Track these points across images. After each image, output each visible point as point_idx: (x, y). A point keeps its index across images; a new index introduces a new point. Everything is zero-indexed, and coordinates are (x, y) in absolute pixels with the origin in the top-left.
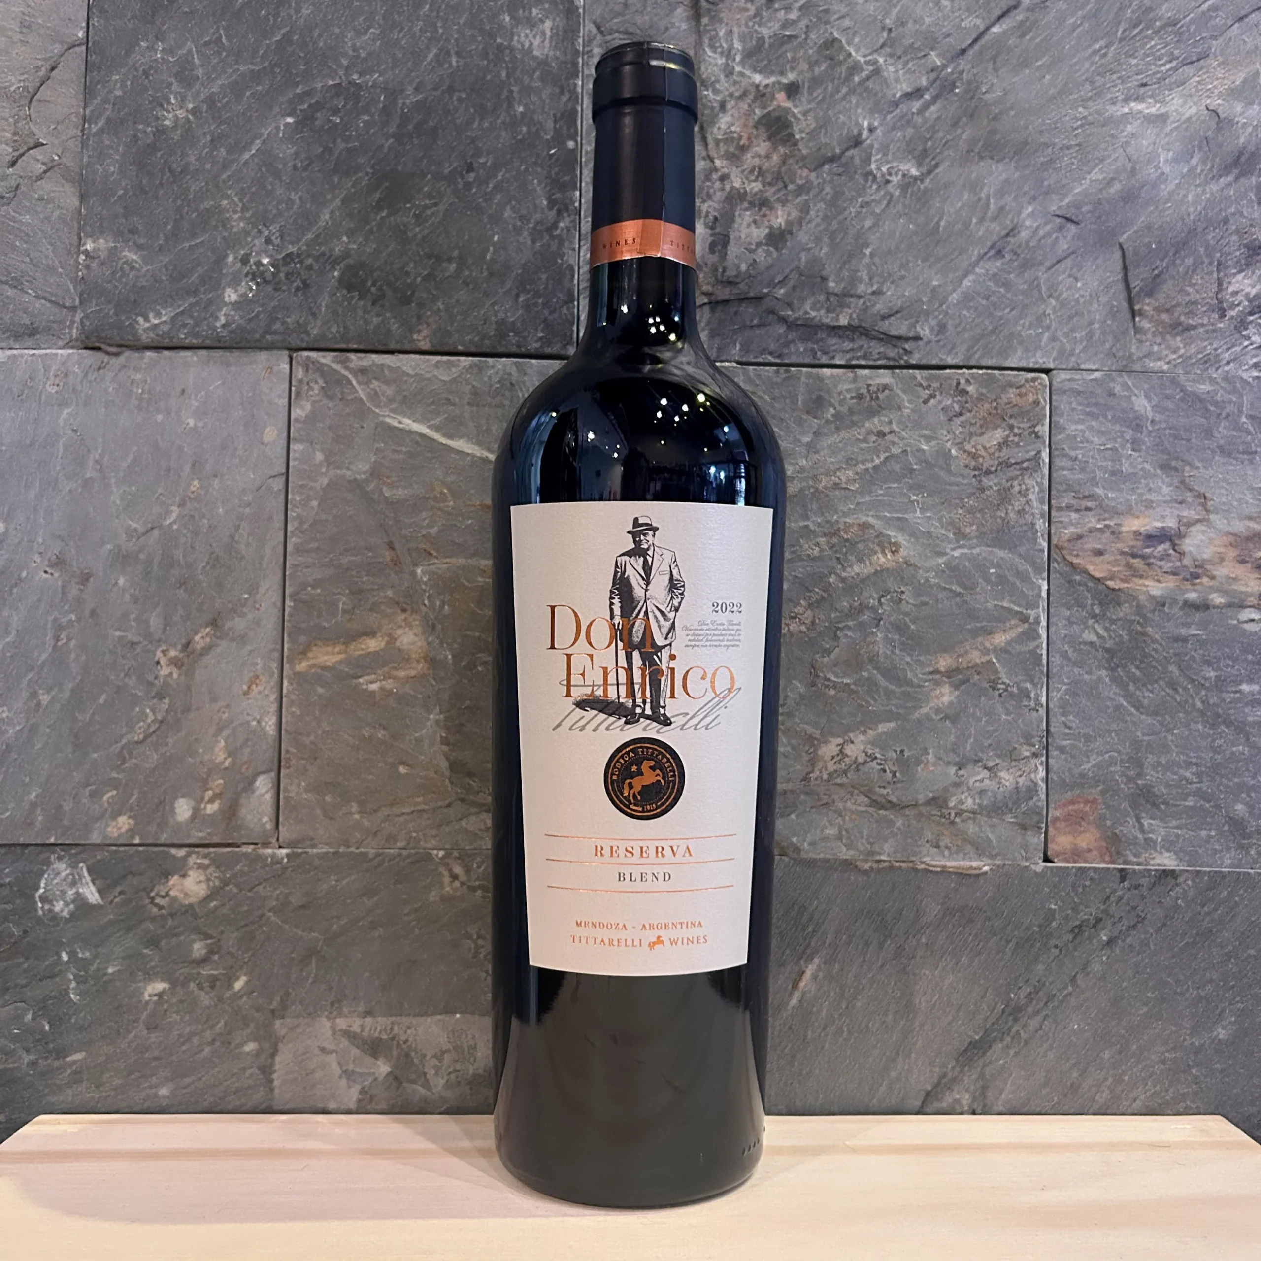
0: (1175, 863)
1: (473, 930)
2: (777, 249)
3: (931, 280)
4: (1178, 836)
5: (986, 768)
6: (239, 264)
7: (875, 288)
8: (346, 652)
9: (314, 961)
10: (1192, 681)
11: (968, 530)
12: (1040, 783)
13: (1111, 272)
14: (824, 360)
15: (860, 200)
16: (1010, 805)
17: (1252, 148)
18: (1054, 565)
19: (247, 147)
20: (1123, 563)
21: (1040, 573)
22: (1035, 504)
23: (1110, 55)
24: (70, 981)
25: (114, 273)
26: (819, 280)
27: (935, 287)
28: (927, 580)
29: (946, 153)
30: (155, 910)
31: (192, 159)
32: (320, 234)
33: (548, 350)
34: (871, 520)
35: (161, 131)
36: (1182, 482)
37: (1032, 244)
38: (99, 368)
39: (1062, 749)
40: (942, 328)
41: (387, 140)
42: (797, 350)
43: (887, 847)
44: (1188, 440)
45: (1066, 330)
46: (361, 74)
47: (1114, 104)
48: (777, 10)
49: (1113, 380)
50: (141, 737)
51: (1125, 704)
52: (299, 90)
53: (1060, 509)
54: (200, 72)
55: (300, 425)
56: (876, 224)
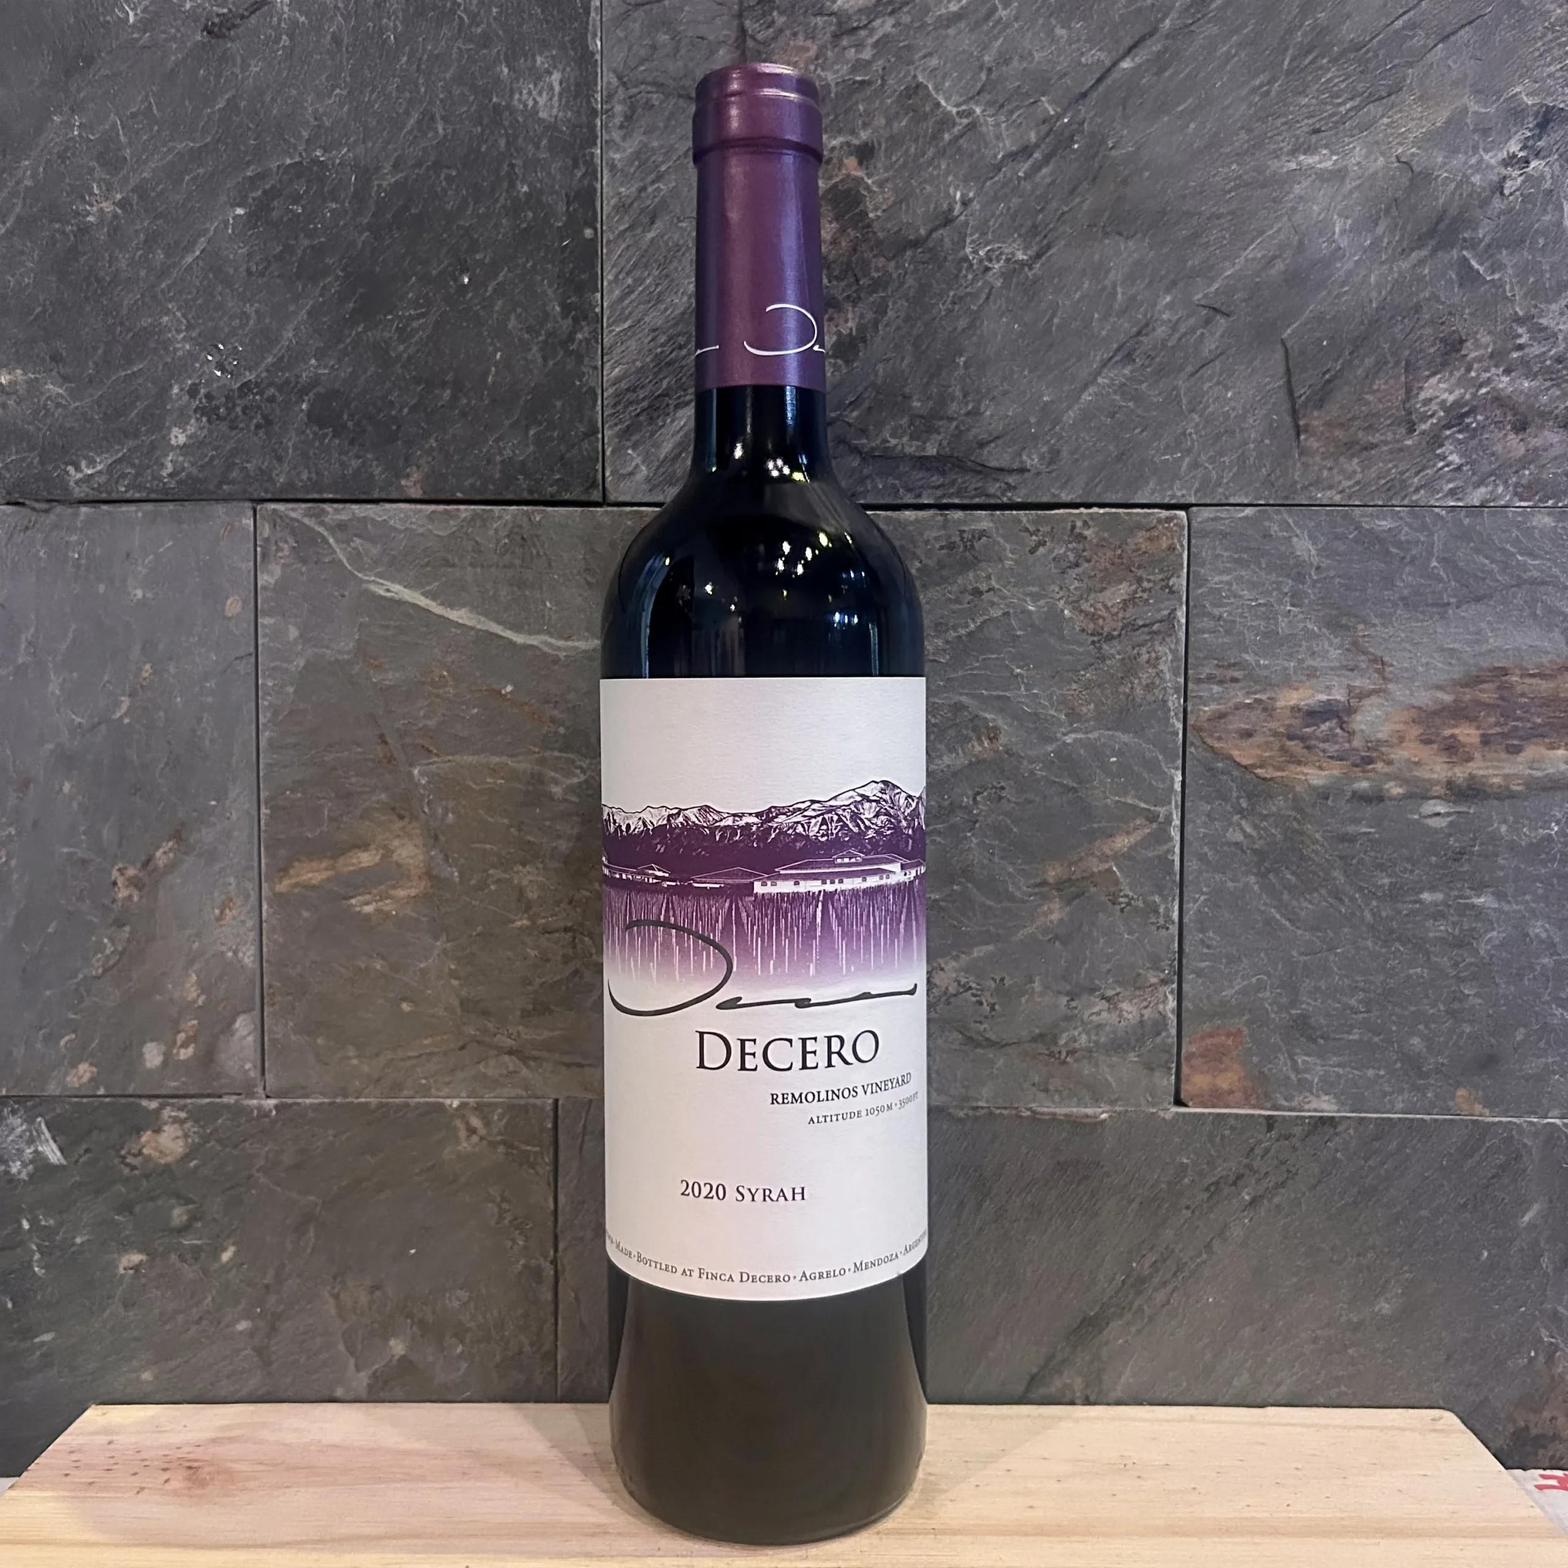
0: (1336, 1108)
1: (494, 1191)
2: (847, 362)
3: (1041, 396)
4: (1338, 1074)
5: (1103, 998)
6: (187, 397)
7: (970, 407)
8: (333, 868)
9: (312, 1229)
10: (1361, 889)
11: (1084, 710)
12: (1170, 1015)
13: (1272, 376)
14: (909, 499)
15: (952, 293)
16: (1133, 1043)
17: (1453, 211)
18: (1191, 750)
19: (189, 248)
20: (1277, 745)
21: (1173, 761)
22: (1168, 676)
23: (1273, 93)
24: (33, 1252)
25: (36, 412)
26: (900, 398)
27: (1046, 403)
28: (1032, 773)
29: (1060, 230)
30: (126, 1171)
31: (123, 265)
32: (283, 357)
33: (567, 496)
34: (964, 699)
35: (84, 230)
36: (1355, 643)
37: (1170, 344)
38: (27, 528)
39: (1199, 973)
40: (1054, 456)
41: (361, 234)
42: (875, 487)
43: (986, 1092)
44: (1364, 590)
45: (1212, 453)
46: (325, 151)
47: (1277, 157)
48: (845, 49)
49: (1270, 519)
50: (100, 971)
51: (1278, 916)
52: (249, 174)
53: (1199, 681)
54: (127, 153)
55: (269, 594)
56: (972, 325)
